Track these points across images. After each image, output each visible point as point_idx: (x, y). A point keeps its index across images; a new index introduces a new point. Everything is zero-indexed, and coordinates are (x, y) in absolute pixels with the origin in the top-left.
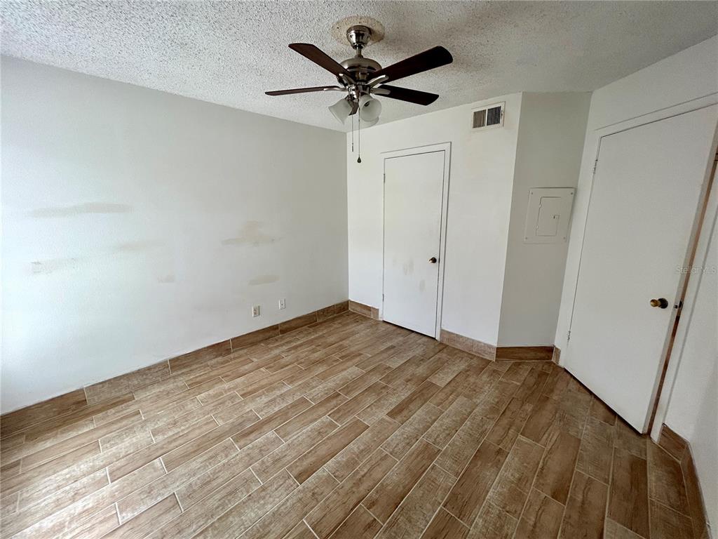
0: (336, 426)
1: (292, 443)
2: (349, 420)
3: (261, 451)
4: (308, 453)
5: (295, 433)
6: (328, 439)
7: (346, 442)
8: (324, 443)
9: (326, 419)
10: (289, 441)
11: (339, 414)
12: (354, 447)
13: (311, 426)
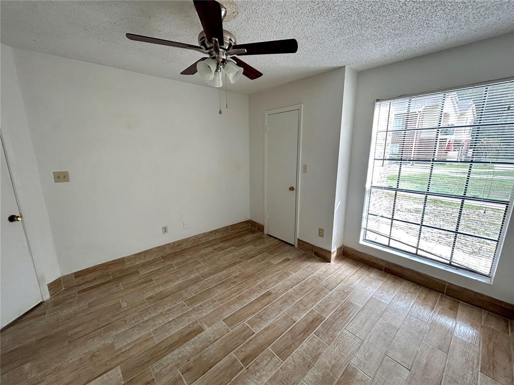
0: (249, 322)
1: (279, 312)
2: (237, 328)
3: (298, 308)
4: (267, 305)
5: (279, 319)
6: (255, 313)
7: (242, 310)
8: (257, 311)
9: (257, 330)
10: (281, 313)
11: (245, 334)
12: (238, 307)
13: (267, 325)
